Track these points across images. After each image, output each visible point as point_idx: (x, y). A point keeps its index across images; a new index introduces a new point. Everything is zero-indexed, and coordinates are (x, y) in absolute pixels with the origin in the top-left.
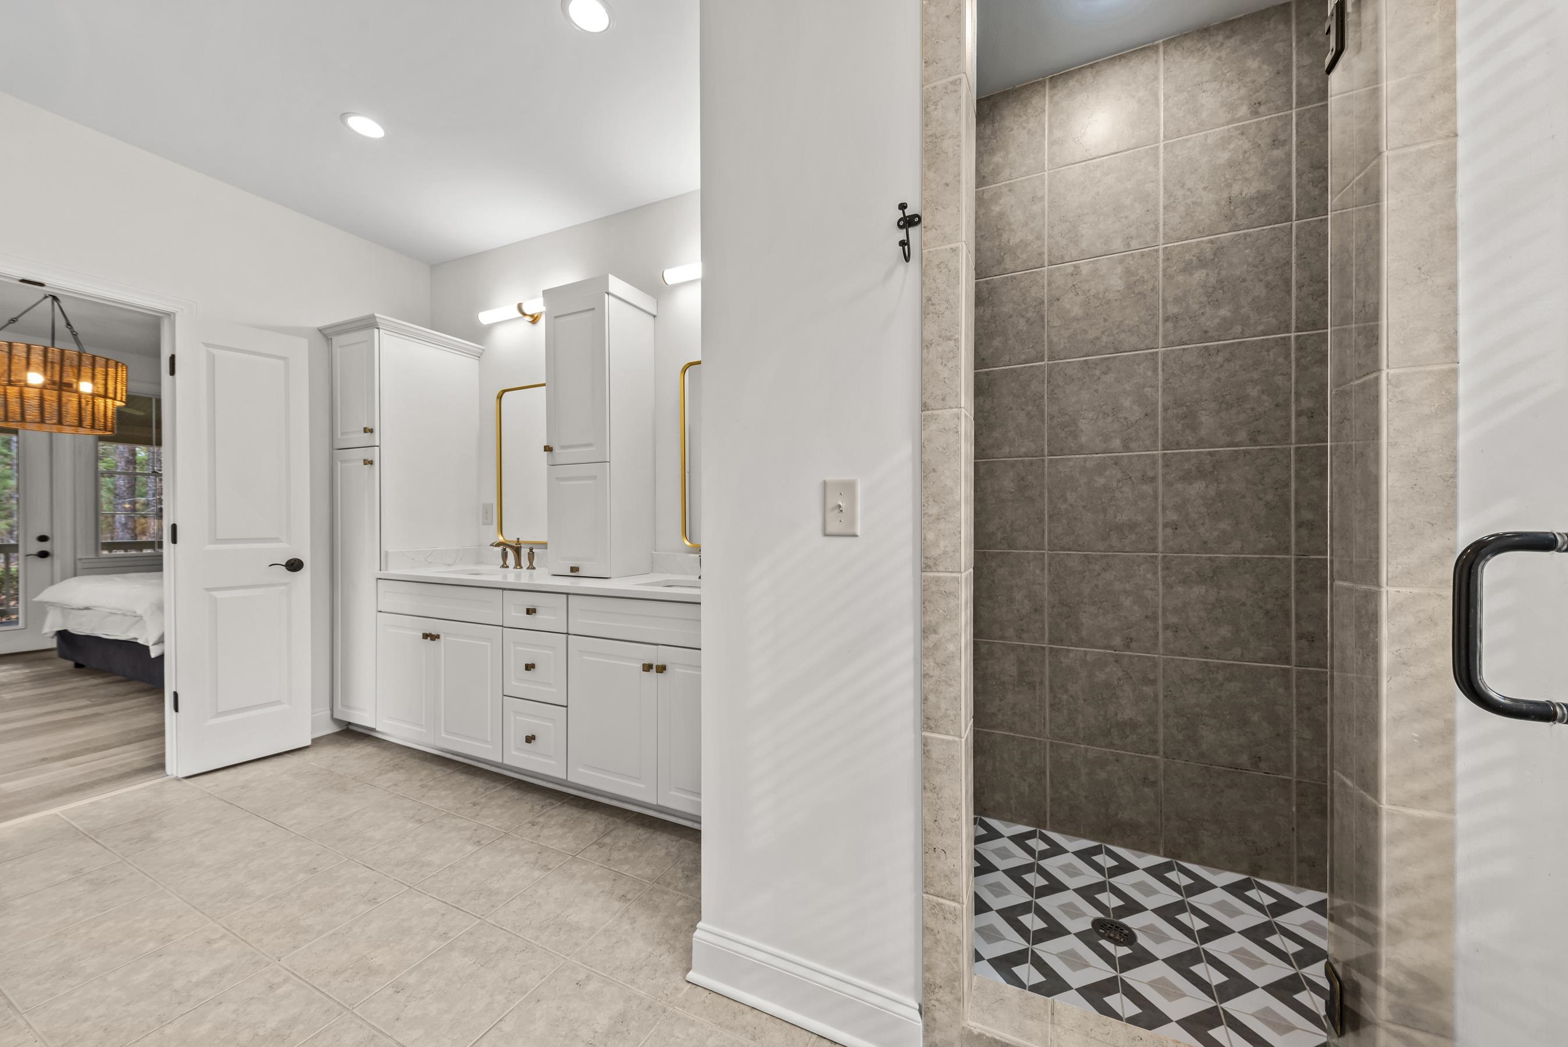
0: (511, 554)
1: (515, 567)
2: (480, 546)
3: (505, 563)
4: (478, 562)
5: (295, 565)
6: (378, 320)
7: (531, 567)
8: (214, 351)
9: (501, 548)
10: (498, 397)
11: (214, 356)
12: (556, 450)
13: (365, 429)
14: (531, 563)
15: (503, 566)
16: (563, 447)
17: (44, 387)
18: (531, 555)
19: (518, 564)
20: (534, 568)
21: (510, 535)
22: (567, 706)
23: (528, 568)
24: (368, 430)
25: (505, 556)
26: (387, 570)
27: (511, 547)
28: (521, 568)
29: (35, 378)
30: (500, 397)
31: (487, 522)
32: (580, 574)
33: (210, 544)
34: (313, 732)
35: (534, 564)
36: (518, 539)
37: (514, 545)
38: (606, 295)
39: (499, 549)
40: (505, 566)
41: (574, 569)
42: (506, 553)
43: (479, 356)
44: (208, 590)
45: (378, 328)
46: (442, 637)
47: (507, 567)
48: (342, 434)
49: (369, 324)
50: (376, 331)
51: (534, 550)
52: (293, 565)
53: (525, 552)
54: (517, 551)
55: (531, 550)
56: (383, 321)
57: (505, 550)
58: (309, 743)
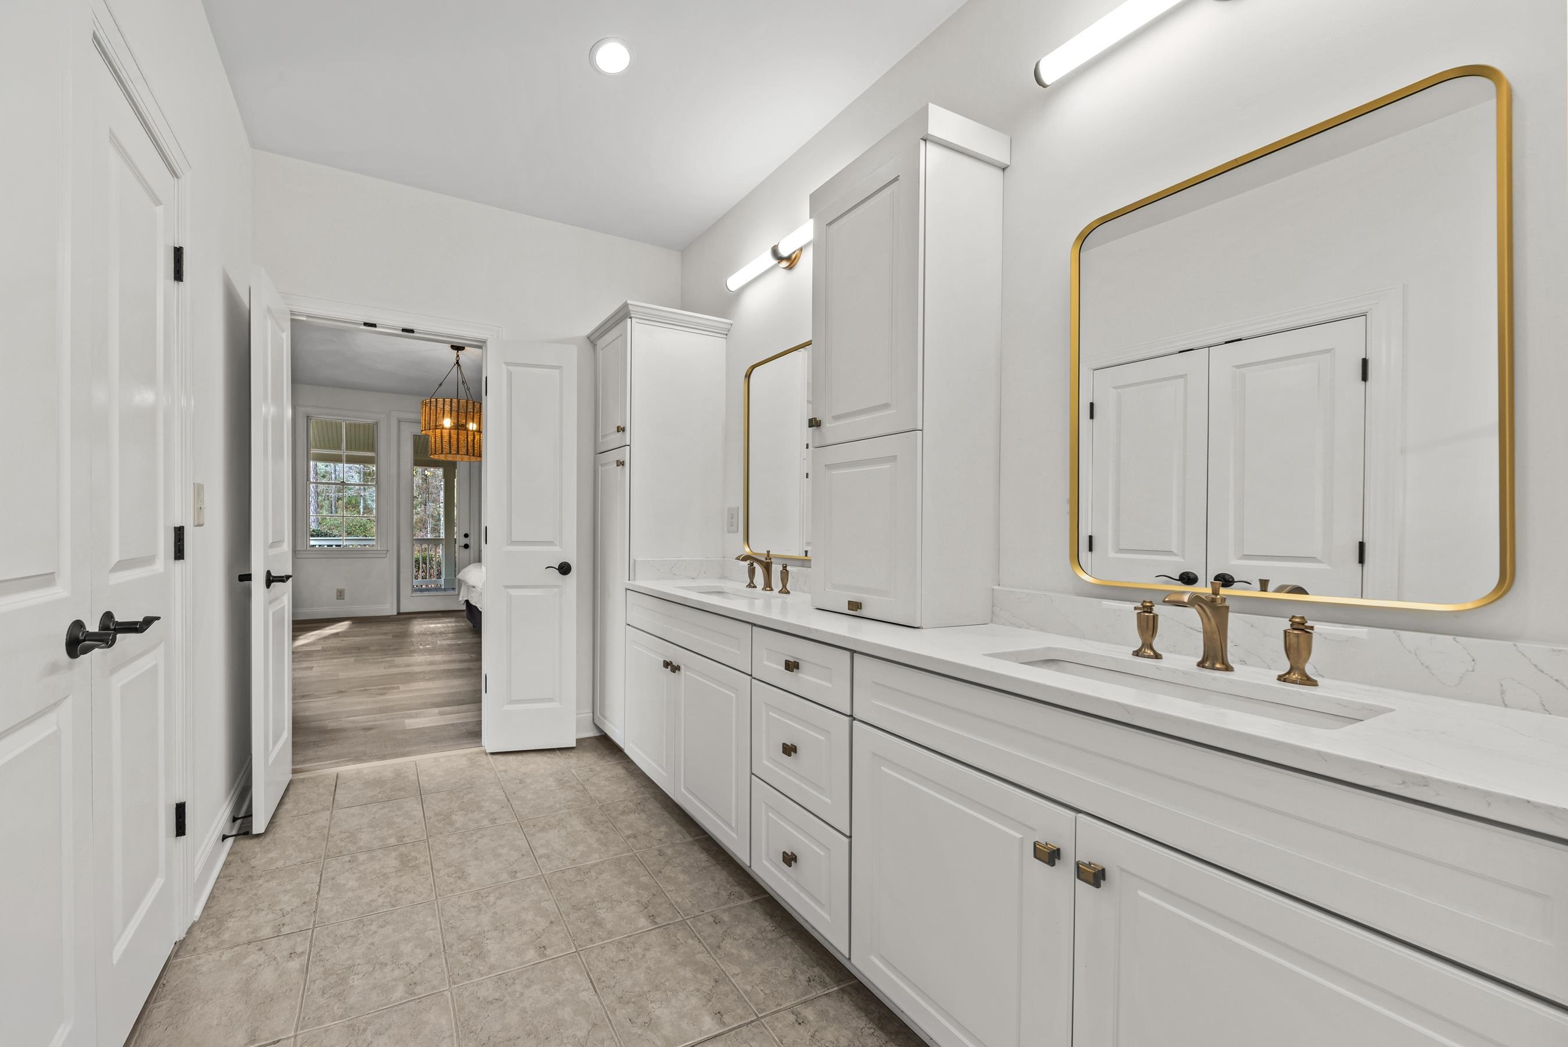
0: (759, 570)
1: (764, 589)
2: (724, 558)
3: (752, 582)
4: (723, 577)
5: (565, 569)
6: (630, 308)
7: (785, 591)
8: (511, 368)
9: (748, 562)
10: (746, 376)
11: (511, 372)
12: (827, 424)
13: (618, 427)
14: (784, 586)
15: (749, 586)
16: (837, 418)
17: (450, 429)
18: (785, 574)
19: (768, 585)
20: (788, 593)
21: (759, 547)
22: (850, 837)
23: (780, 592)
24: (621, 429)
25: (752, 572)
26: (634, 580)
27: (760, 562)
28: (772, 590)
29: (447, 423)
30: (748, 376)
31: (731, 528)
32: (863, 612)
33: (508, 545)
34: (578, 731)
35: (788, 587)
36: (768, 552)
37: (763, 559)
38: (922, 143)
39: (746, 563)
40: (752, 585)
41: (855, 606)
42: (754, 569)
43: (726, 334)
44: (506, 587)
45: (631, 318)
46: (682, 668)
47: (755, 587)
48: (603, 437)
49: (623, 314)
50: (629, 320)
51: (788, 568)
52: (562, 568)
53: (776, 569)
54: (767, 567)
55: (785, 567)
56: (635, 309)
57: (752, 564)
58: (574, 745)
